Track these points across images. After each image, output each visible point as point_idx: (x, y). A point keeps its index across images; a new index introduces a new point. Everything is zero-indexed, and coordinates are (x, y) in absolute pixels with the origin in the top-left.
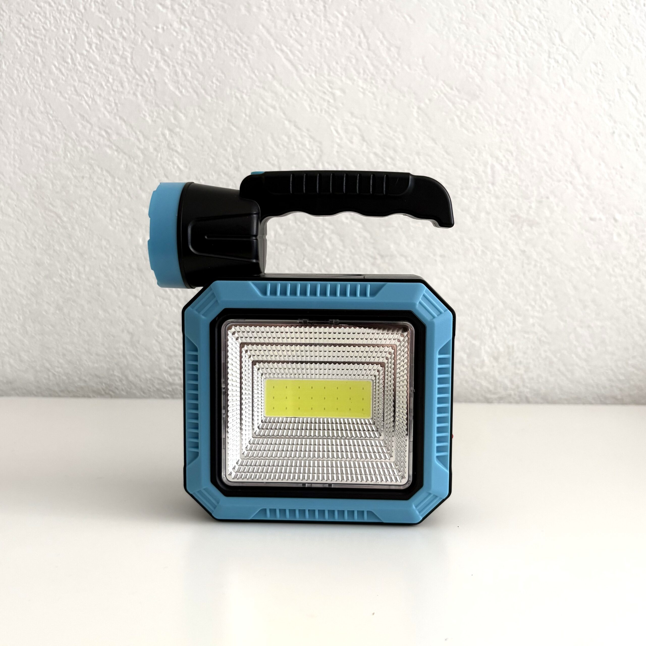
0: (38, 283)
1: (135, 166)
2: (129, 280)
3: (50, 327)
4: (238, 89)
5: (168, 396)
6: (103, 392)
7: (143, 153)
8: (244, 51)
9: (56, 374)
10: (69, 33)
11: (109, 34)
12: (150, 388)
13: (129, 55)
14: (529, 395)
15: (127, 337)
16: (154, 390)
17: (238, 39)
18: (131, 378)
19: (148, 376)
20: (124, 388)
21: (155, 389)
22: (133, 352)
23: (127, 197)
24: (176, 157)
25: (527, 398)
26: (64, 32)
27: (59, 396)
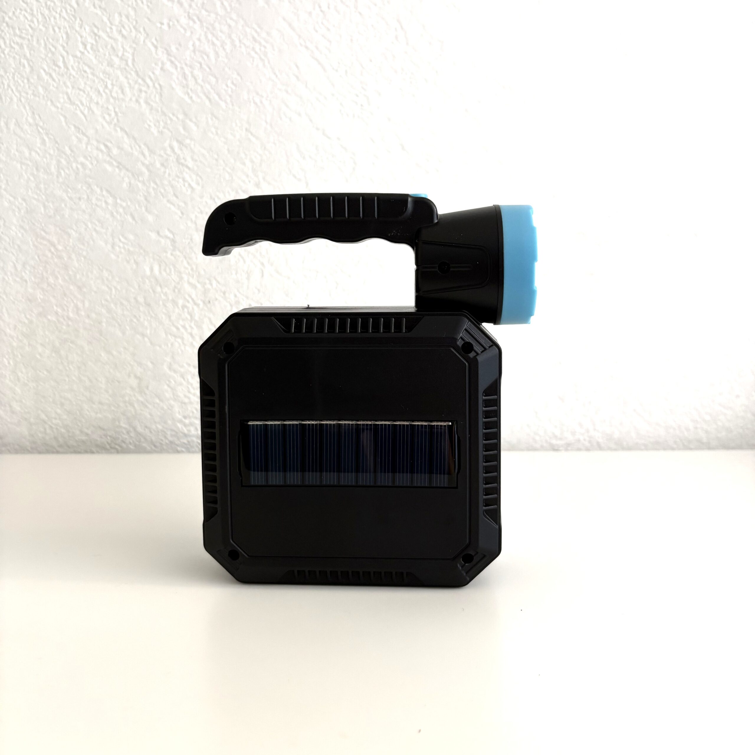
0: (31, 322)
1: (140, 185)
2: (135, 316)
3: (45, 373)
4: (258, 94)
5: (183, 449)
6: (108, 447)
7: (149, 170)
8: (263, 49)
9: (53, 426)
10: (60, 32)
11: (107, 32)
12: (162, 440)
13: (131, 57)
14: (600, 440)
15: (134, 382)
16: (166, 443)
17: (256, 35)
18: (140, 429)
19: (160, 427)
20: (131, 442)
21: (167, 441)
22: (141, 399)
23: (130, 220)
24: (187, 173)
25: (598, 444)
26: (54, 31)
27: (58, 452)
